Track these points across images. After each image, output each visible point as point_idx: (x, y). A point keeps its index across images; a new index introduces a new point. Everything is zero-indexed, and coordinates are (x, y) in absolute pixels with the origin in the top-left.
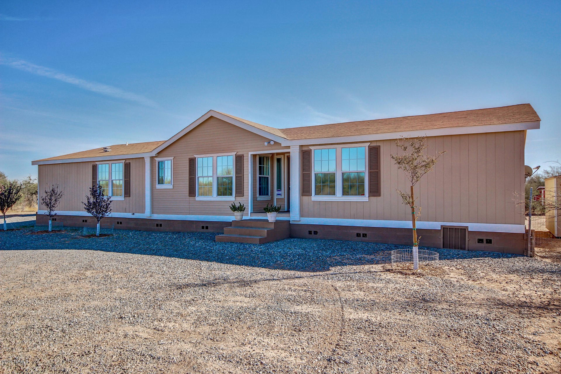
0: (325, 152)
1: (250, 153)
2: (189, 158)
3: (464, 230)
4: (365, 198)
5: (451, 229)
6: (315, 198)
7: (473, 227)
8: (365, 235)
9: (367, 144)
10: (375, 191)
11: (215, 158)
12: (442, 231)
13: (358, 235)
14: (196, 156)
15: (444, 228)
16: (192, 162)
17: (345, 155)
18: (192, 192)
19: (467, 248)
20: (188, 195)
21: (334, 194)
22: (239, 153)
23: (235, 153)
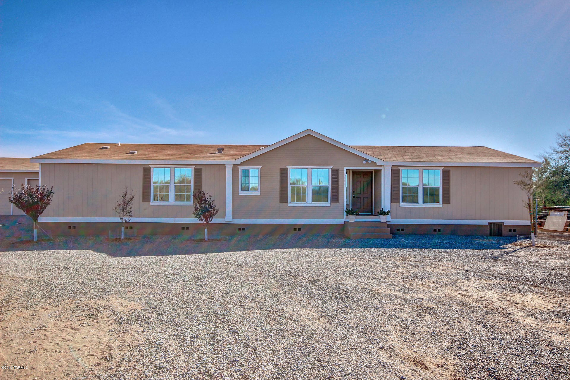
0: (410, 171)
1: (345, 168)
2: (280, 169)
3: (501, 224)
4: (440, 205)
5: (494, 224)
6: (402, 204)
7: (506, 222)
8: (439, 230)
9: (442, 168)
10: (447, 200)
11: (310, 170)
12: (489, 225)
13: (435, 230)
14: (288, 167)
15: (491, 224)
16: (284, 174)
17: (425, 175)
18: (283, 198)
19: (503, 236)
20: (279, 201)
21: (417, 201)
22: (335, 168)
23: (331, 167)
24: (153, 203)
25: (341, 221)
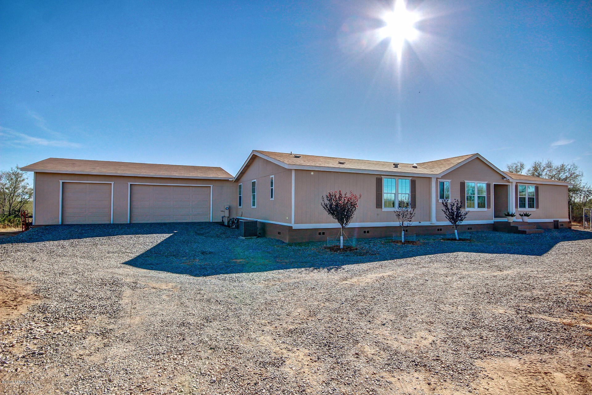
1: (494, 183)
2: (461, 182)
3: (558, 221)
4: (535, 209)
6: (519, 209)
9: (535, 185)
10: (537, 206)
11: (476, 184)
14: (465, 181)
15: (554, 221)
16: (463, 185)
18: (463, 205)
22: (489, 183)
23: (486, 182)
24: (384, 209)
25: (492, 222)
